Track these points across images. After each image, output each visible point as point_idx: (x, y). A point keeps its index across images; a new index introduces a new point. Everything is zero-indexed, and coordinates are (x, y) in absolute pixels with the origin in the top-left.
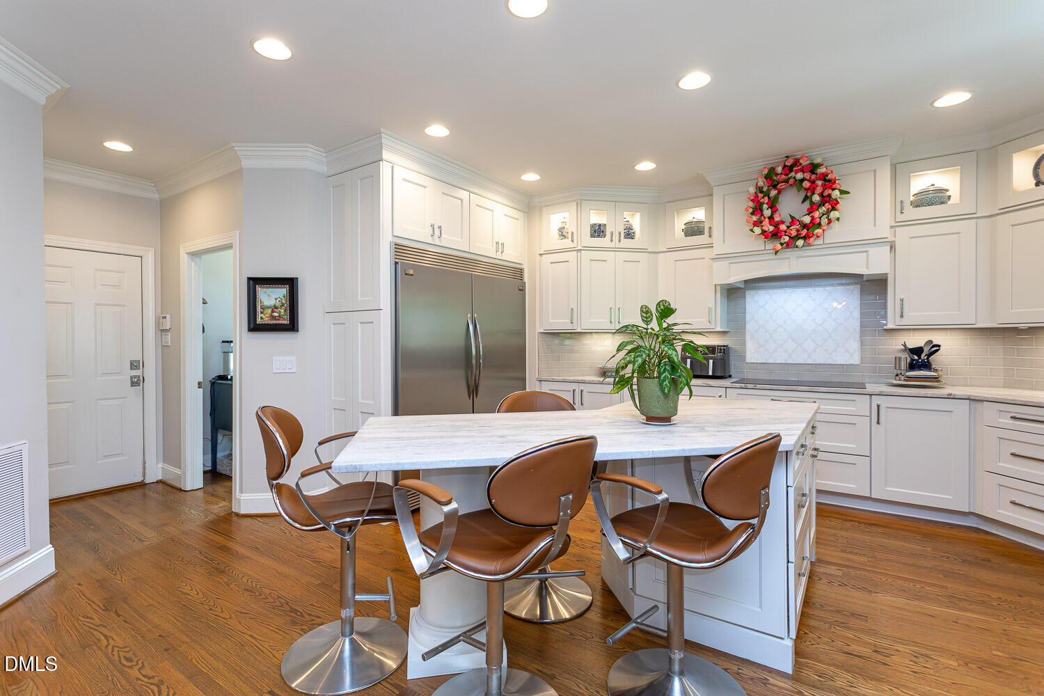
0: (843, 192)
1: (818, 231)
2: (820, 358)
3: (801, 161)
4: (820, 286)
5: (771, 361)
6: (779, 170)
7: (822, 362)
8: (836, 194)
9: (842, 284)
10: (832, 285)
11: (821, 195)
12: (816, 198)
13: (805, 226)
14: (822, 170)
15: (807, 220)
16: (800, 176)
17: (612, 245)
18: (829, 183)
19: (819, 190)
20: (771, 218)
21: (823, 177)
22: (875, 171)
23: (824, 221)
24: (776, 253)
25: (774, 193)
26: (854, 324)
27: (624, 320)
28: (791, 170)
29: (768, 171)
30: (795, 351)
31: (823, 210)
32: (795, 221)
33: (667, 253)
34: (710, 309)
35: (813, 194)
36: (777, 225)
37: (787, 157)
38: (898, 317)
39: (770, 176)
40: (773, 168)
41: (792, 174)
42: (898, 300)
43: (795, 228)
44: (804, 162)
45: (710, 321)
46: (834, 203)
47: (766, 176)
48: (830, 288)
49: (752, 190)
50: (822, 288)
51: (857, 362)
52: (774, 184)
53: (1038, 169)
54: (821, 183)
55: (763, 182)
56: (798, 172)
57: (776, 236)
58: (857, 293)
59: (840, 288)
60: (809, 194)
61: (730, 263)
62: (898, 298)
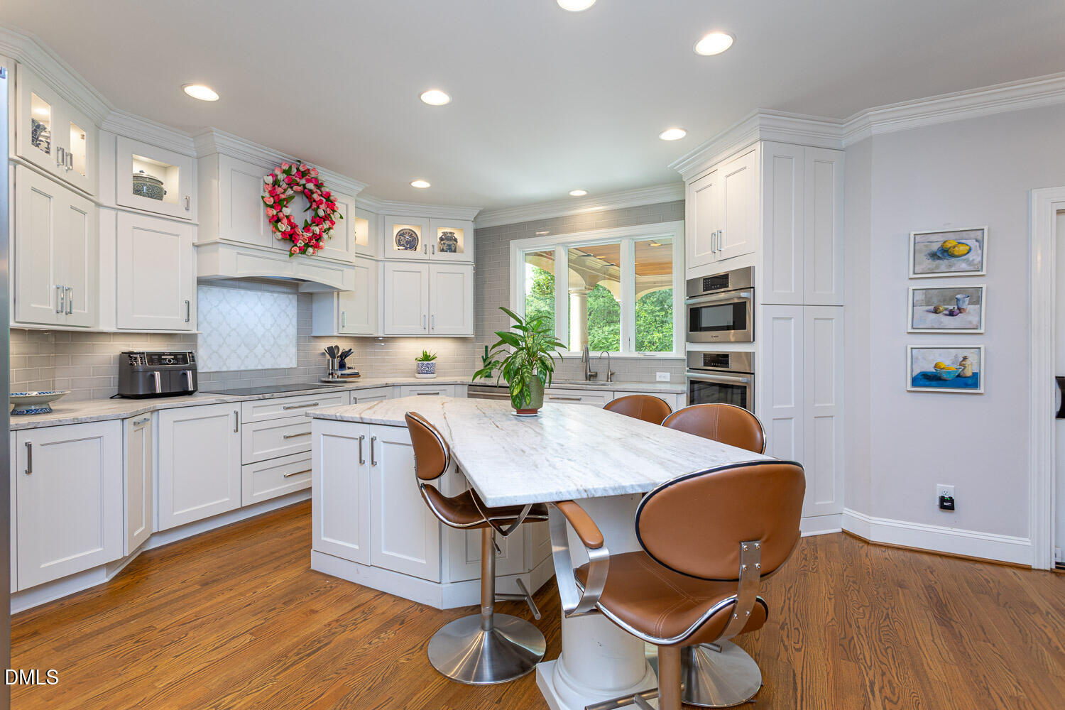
0: (340, 216)
1: (321, 243)
2: (268, 364)
3: (312, 172)
4: (268, 291)
5: (224, 369)
6: (294, 171)
7: (270, 367)
8: (336, 216)
9: (284, 293)
10: (279, 292)
11: (324, 211)
12: (321, 213)
13: (313, 235)
14: (325, 189)
15: (317, 230)
16: (310, 186)
18: (331, 205)
19: (323, 206)
20: (288, 218)
21: (327, 196)
22: (347, 206)
23: (325, 235)
24: (291, 256)
25: (289, 192)
26: (292, 331)
27: (73, 311)
28: (303, 177)
29: (286, 167)
30: (247, 357)
31: (326, 225)
32: (307, 228)
33: (119, 213)
34: (188, 303)
35: (318, 207)
36: (293, 226)
37: (299, 161)
38: (341, 327)
39: (287, 172)
40: (290, 167)
41: (303, 181)
42: (341, 312)
43: (307, 235)
44: (313, 174)
45: (188, 320)
46: (333, 223)
47: (284, 172)
48: (275, 295)
49: (270, 180)
50: (270, 294)
51: (295, 366)
52: (290, 185)
53: (398, 238)
54: (324, 200)
55: (281, 177)
56: (309, 181)
57: (291, 237)
58: (295, 303)
59: (283, 296)
60: (314, 206)
61: (239, 254)
62: (341, 310)
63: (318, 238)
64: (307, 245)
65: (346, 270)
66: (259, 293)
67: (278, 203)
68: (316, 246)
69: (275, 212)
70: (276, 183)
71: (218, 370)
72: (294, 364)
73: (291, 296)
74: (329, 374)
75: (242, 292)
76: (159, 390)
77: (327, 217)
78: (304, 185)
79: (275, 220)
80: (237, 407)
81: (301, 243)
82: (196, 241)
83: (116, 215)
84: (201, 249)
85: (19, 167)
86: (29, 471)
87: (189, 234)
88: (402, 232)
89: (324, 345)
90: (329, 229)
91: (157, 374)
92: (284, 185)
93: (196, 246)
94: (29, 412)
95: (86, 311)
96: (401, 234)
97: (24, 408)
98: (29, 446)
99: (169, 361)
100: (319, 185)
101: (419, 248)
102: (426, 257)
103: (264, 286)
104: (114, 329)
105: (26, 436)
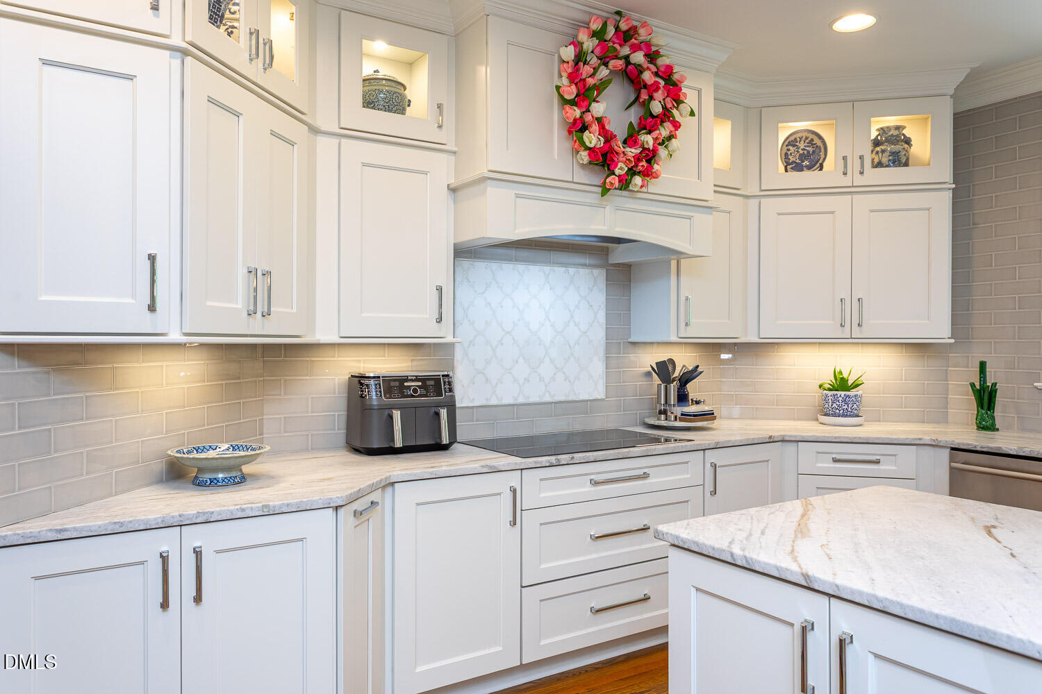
0: (689, 111)
1: (656, 167)
2: (561, 392)
3: (642, 31)
5: (494, 402)
6: (611, 31)
7: (564, 398)
8: (682, 111)
9: (584, 265)
11: (662, 103)
12: (655, 108)
13: (641, 151)
14: (664, 62)
15: (648, 140)
16: (637, 58)
17: (251, 71)
18: (674, 89)
19: (659, 95)
20: (600, 122)
21: (667, 74)
22: (699, 92)
23: (663, 151)
24: (604, 193)
25: (601, 73)
26: (599, 334)
27: (273, 309)
28: (626, 41)
29: (595, 26)
30: (527, 380)
31: (664, 131)
32: (632, 139)
33: (344, 141)
34: (440, 289)
35: (651, 98)
36: (608, 137)
37: (618, 13)
38: (682, 325)
39: (598, 34)
40: (605, 25)
41: (625, 51)
42: (682, 299)
43: (632, 152)
44: (642, 35)
45: (440, 320)
46: (677, 125)
47: (594, 35)
48: (572, 270)
49: (569, 53)
50: (564, 269)
51: (602, 396)
52: (604, 56)
53: (784, 151)
54: (662, 83)
55: (589, 44)
56: (635, 48)
57: (603, 159)
58: (602, 283)
59: (583, 271)
60: (644, 96)
61: (518, 196)
62: (683, 294)
63: (650, 156)
64: (632, 172)
65: (699, 217)
66: (547, 269)
67: (582, 95)
68: (647, 173)
69: (577, 112)
70: (580, 58)
71: (483, 403)
72: (600, 393)
73: (596, 272)
74: (660, 412)
75: (521, 267)
76: (398, 443)
77: (666, 115)
78: (627, 58)
79: (578, 128)
80: (513, 479)
81: (621, 169)
82: (452, 181)
83: (340, 144)
84: (460, 194)
85: (189, 59)
86: (198, 599)
87: (442, 170)
88: (792, 138)
89: (650, 359)
90: (670, 138)
91: (397, 415)
92: (594, 61)
93: (453, 190)
94: (214, 484)
95: (295, 310)
96: (791, 142)
97: (207, 476)
98: (198, 553)
99: (415, 391)
100: (652, 56)
101: (829, 164)
102: (847, 181)
103: (555, 256)
104: (334, 339)
105: (195, 537)
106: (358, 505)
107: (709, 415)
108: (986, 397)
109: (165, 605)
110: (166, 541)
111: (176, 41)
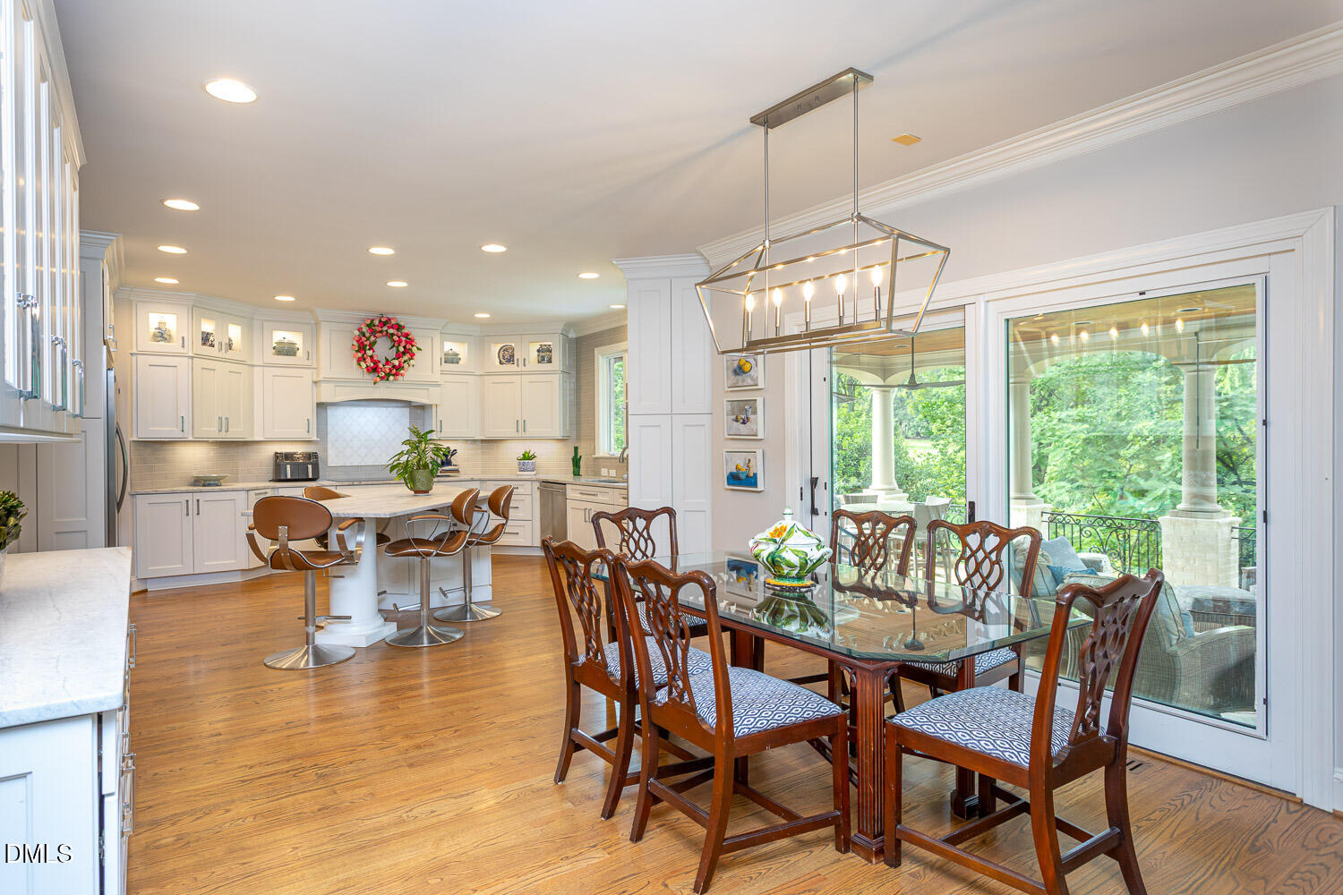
0: (419, 349)
1: (402, 372)
4: (386, 407)
5: (348, 464)
6: (377, 322)
8: (414, 349)
10: (393, 407)
11: (405, 347)
12: (401, 349)
13: (394, 366)
14: (405, 331)
15: (396, 363)
16: (391, 331)
17: (220, 355)
18: (410, 341)
19: (403, 344)
20: (372, 357)
21: (406, 335)
22: (432, 338)
23: (406, 365)
24: (375, 383)
25: (372, 339)
27: (230, 429)
28: (384, 325)
29: (369, 322)
31: (406, 358)
32: (388, 362)
33: (265, 368)
34: (309, 420)
35: (399, 345)
36: (376, 363)
37: (379, 315)
38: (439, 432)
39: (370, 326)
40: (372, 321)
41: (385, 328)
42: (439, 421)
43: (388, 367)
44: (393, 322)
45: (308, 432)
46: (413, 355)
47: (367, 325)
48: (390, 409)
49: (356, 333)
52: (373, 332)
53: (501, 353)
54: (404, 339)
55: (365, 329)
56: (389, 328)
57: (374, 369)
58: (407, 415)
60: (396, 345)
61: (336, 386)
62: (439, 419)
63: (400, 367)
64: (389, 375)
65: (431, 389)
66: (376, 409)
67: (362, 348)
68: (396, 374)
69: (360, 355)
70: (361, 334)
71: (343, 465)
75: (363, 409)
76: (289, 477)
77: (406, 351)
78: (386, 331)
79: (361, 360)
81: (383, 374)
82: (315, 379)
83: (263, 369)
84: (318, 384)
85: (195, 359)
86: (198, 514)
87: (308, 375)
90: (409, 360)
91: (289, 467)
92: (368, 335)
93: (315, 383)
94: (209, 485)
95: (241, 429)
96: (504, 349)
98: (198, 501)
99: (299, 458)
100: (399, 327)
101: (516, 362)
102: (519, 369)
103: (379, 403)
104: (262, 439)
105: (197, 496)
106: (257, 492)
107: (457, 471)
108: (576, 462)
109: (188, 515)
110: (189, 497)
111: (190, 354)
